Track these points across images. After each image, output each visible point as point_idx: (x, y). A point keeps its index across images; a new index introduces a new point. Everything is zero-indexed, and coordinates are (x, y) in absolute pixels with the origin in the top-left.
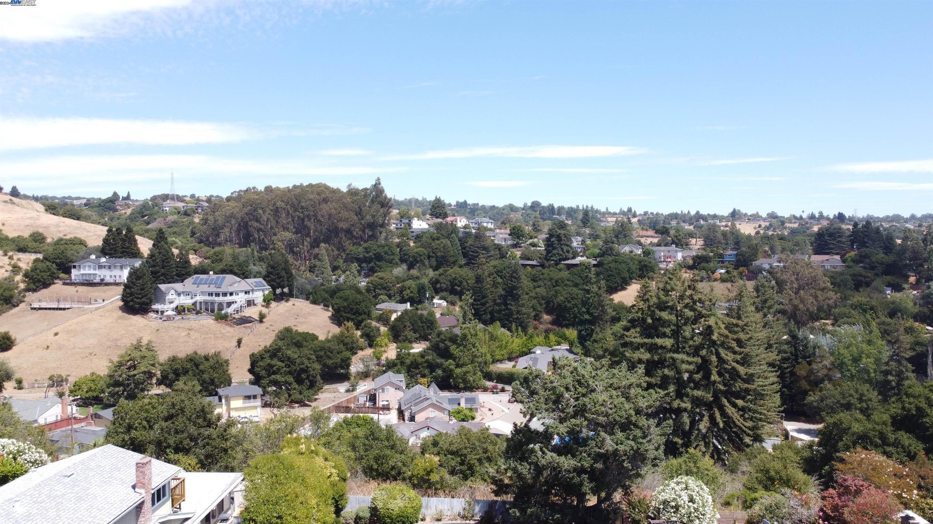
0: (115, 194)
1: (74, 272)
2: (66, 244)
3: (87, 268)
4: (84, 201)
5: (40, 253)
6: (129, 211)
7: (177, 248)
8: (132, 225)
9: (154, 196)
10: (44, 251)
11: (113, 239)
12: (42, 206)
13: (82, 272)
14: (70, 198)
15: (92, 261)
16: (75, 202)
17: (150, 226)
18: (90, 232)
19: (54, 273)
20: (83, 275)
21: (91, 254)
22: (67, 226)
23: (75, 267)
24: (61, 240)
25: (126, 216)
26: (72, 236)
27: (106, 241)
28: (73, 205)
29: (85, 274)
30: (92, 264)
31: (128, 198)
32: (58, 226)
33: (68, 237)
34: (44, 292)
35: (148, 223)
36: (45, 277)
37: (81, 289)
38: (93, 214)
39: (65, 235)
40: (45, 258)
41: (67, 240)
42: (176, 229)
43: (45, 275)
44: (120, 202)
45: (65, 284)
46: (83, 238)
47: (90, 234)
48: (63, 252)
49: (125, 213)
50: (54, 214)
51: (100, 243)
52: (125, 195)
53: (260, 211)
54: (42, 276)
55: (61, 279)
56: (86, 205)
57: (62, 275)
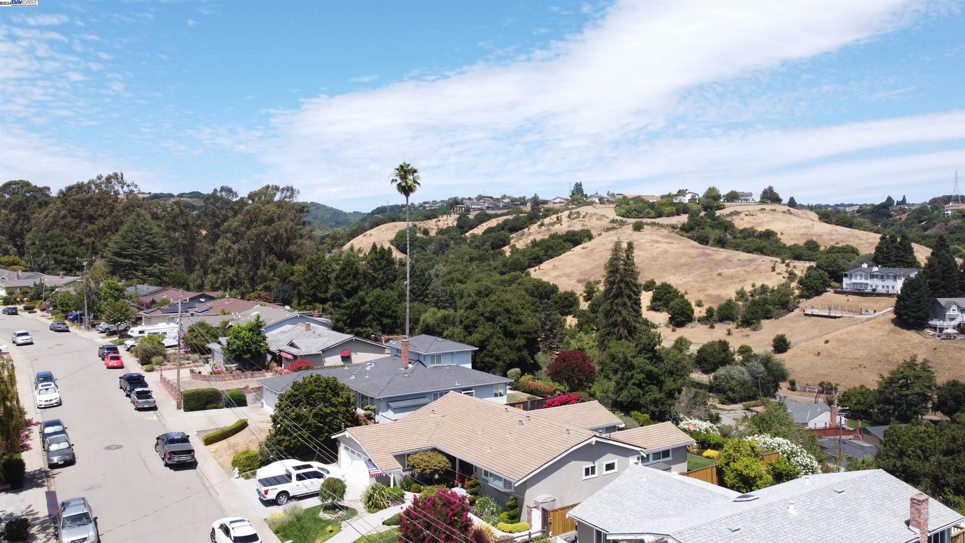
0: (889, 199)
1: (846, 281)
2: (838, 252)
3: (858, 277)
4: (856, 208)
5: (813, 261)
6: (904, 217)
7: (960, 257)
8: (906, 231)
9: (934, 199)
10: (817, 259)
11: (887, 247)
12: (816, 215)
13: (854, 281)
14: (842, 205)
15: (864, 270)
16: (848, 209)
17: (926, 233)
18: (861, 239)
19: (826, 281)
20: (854, 284)
21: (863, 263)
22: (839, 234)
23: (846, 276)
24: (833, 248)
25: (901, 221)
26: (844, 244)
27: (878, 249)
28: (846, 213)
29: (857, 284)
30: (863, 274)
31: (904, 202)
32: (830, 234)
33: (840, 245)
34: (816, 300)
35: (926, 229)
36: (818, 285)
37: (852, 298)
38: (866, 220)
39: (837, 243)
40: (818, 266)
41: (839, 248)
42: (959, 235)
43: (818, 283)
44: (895, 207)
45: (836, 292)
46: (854, 246)
47: (862, 242)
48: (835, 261)
49: (900, 219)
50: (827, 222)
51: (873, 251)
52: (900, 199)
54: (815, 284)
55: (832, 287)
56: (858, 211)
57: (834, 284)
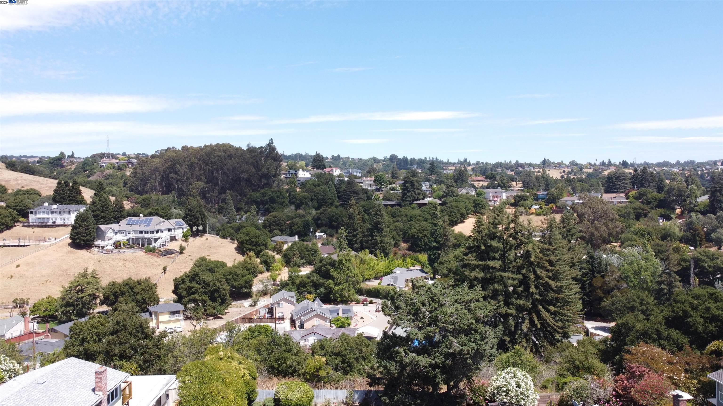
0: (62, 153)
1: (31, 216)
2: (24, 194)
3: (42, 213)
4: (37, 159)
5: (3, 202)
6: (73, 167)
7: (113, 196)
8: (75, 177)
9: (94, 155)
10: (6, 200)
11: (62, 190)
12: (4, 164)
13: (38, 216)
14: (25, 156)
15: (45, 208)
16: (29, 160)
17: (90, 179)
18: (43, 184)
19: (15, 218)
20: (38, 218)
21: (44, 202)
22: (24, 180)
23: (32, 212)
24: (19, 191)
25: (71, 170)
26: (29, 188)
27: (56, 191)
28: (28, 163)
29: (40, 218)
30: (46, 210)
31: (72, 156)
32: (16, 180)
33: (25, 189)
34: (7, 232)
35: (89, 176)
36: (8, 221)
37: (37, 229)
38: (45, 169)
39: (23, 187)
40: (8, 206)
41: (24, 191)
42: (111, 181)
43: (8, 219)
44: (66, 159)
45: (24, 226)
46: (37, 189)
47: (43, 186)
48: (22, 201)
49: (71, 168)
50: (13, 170)
51: (52, 193)
52: (70, 154)
53: (178, 166)
54: (5, 220)
55: (21, 222)
56: (38, 162)
57: (22, 219)
